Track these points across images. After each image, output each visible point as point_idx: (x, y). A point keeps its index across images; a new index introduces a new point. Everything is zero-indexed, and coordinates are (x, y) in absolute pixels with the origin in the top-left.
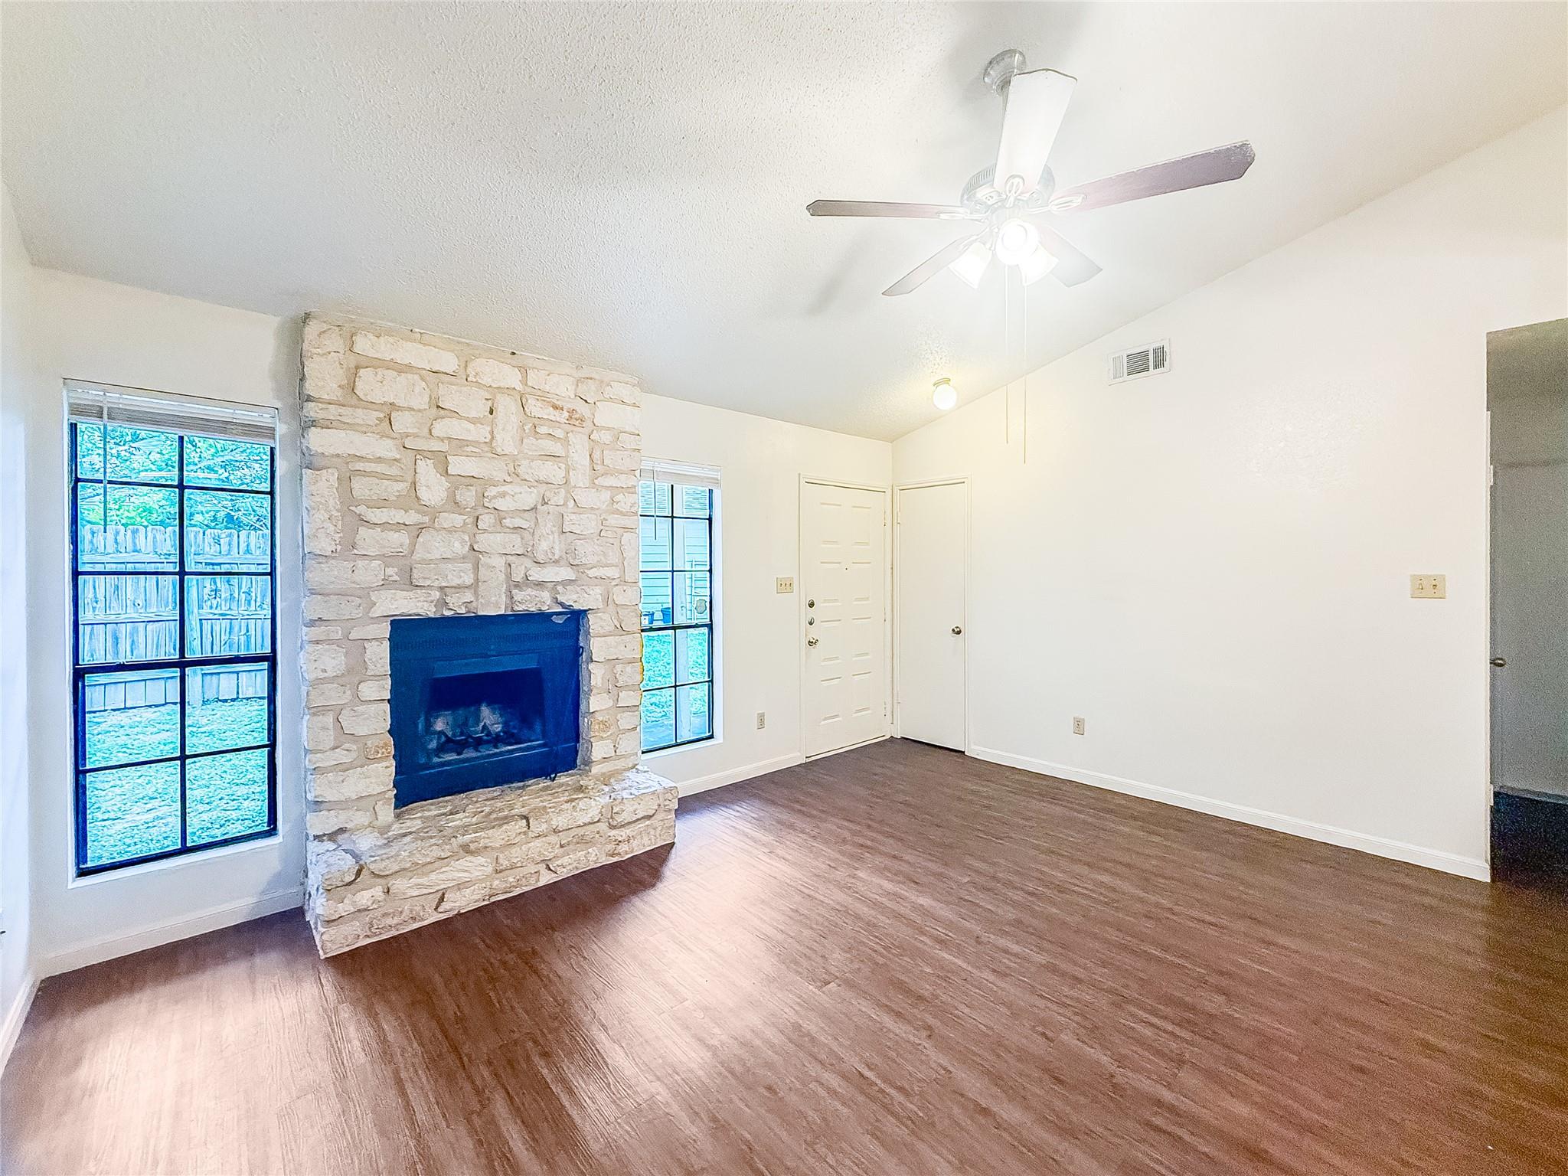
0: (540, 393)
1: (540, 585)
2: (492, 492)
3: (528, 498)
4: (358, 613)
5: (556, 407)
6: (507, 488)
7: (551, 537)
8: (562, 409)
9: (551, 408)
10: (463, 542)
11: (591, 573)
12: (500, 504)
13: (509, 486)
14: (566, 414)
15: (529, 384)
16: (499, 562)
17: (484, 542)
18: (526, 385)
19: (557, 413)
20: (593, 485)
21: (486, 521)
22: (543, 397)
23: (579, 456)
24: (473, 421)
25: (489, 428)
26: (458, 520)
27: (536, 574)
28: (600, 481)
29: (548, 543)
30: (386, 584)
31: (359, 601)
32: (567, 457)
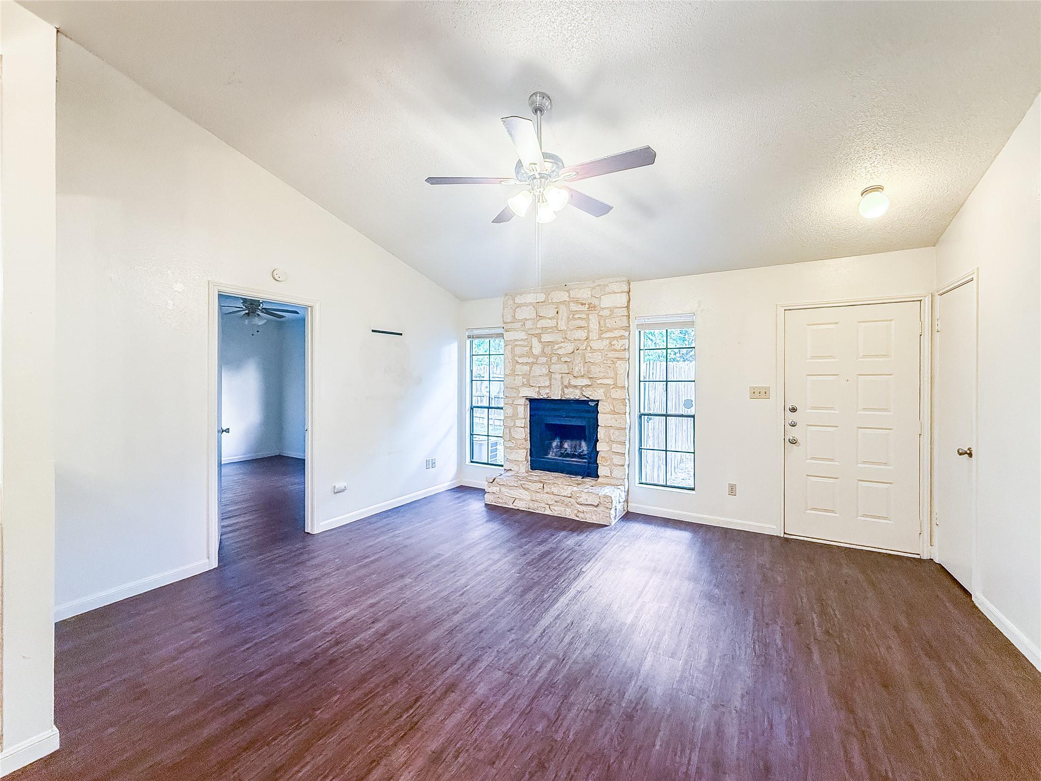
0: (576, 299)
1: (575, 387)
2: (556, 347)
3: (570, 348)
4: (515, 395)
5: (582, 304)
6: (562, 345)
7: (580, 365)
8: (585, 304)
9: (580, 305)
10: (546, 369)
11: (599, 382)
12: (559, 352)
13: (563, 344)
14: (587, 306)
15: (571, 297)
16: (558, 376)
17: (554, 368)
18: (570, 297)
19: (583, 307)
20: (600, 338)
21: (555, 359)
22: (577, 302)
23: (594, 325)
24: (550, 319)
25: (556, 320)
26: (544, 360)
27: (573, 382)
28: (603, 336)
29: (579, 368)
30: (524, 385)
31: (515, 390)
32: (588, 326)
